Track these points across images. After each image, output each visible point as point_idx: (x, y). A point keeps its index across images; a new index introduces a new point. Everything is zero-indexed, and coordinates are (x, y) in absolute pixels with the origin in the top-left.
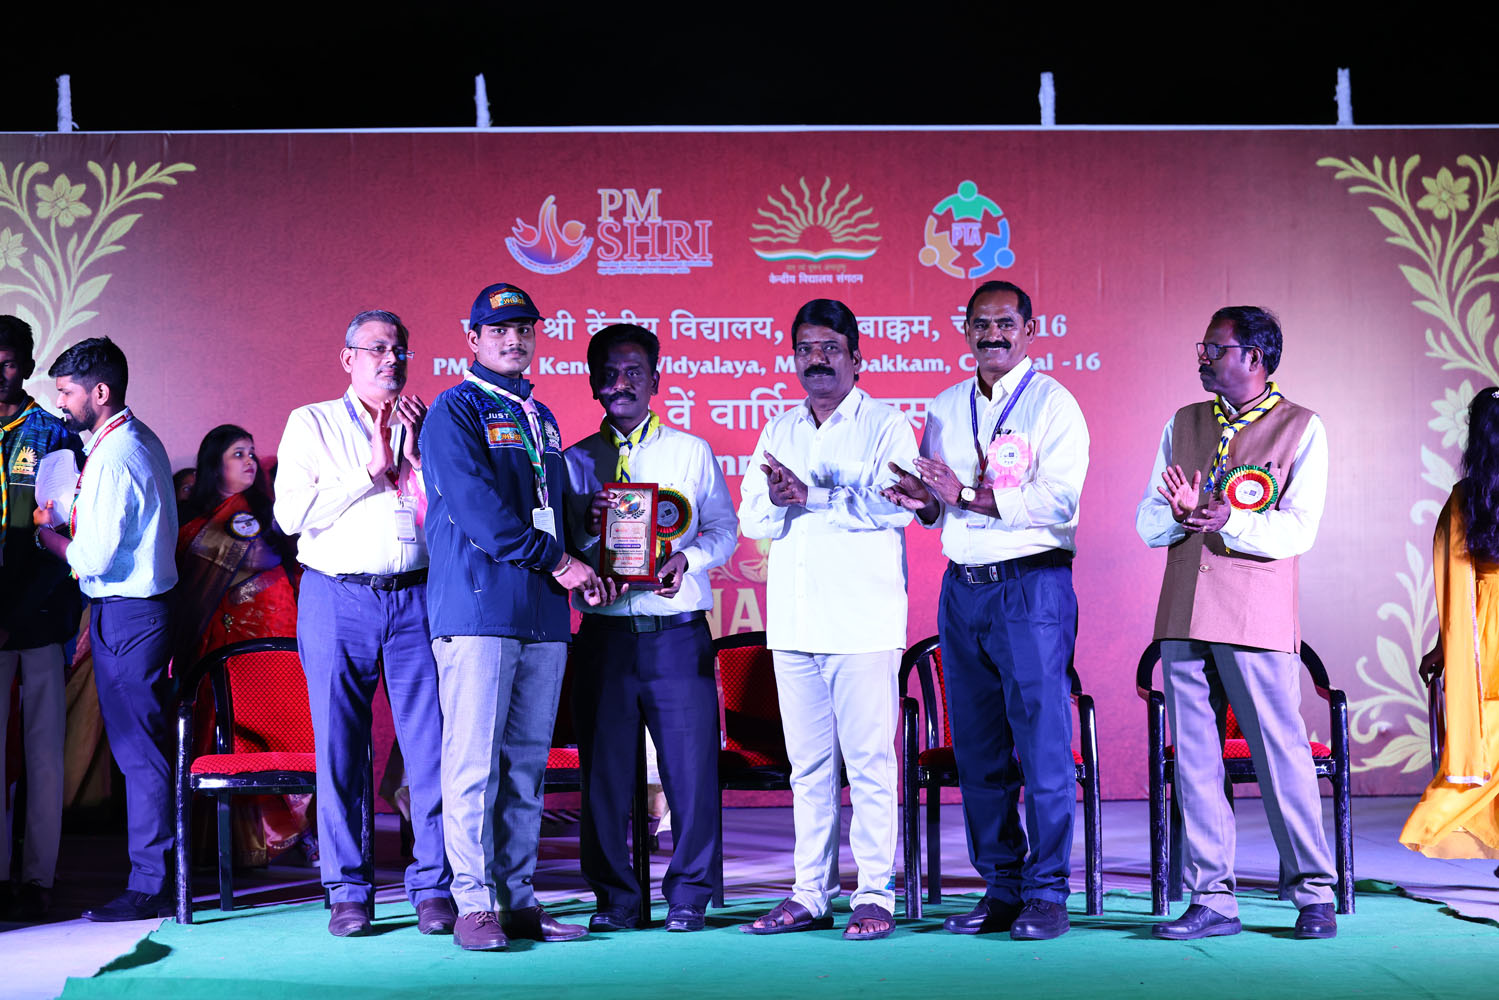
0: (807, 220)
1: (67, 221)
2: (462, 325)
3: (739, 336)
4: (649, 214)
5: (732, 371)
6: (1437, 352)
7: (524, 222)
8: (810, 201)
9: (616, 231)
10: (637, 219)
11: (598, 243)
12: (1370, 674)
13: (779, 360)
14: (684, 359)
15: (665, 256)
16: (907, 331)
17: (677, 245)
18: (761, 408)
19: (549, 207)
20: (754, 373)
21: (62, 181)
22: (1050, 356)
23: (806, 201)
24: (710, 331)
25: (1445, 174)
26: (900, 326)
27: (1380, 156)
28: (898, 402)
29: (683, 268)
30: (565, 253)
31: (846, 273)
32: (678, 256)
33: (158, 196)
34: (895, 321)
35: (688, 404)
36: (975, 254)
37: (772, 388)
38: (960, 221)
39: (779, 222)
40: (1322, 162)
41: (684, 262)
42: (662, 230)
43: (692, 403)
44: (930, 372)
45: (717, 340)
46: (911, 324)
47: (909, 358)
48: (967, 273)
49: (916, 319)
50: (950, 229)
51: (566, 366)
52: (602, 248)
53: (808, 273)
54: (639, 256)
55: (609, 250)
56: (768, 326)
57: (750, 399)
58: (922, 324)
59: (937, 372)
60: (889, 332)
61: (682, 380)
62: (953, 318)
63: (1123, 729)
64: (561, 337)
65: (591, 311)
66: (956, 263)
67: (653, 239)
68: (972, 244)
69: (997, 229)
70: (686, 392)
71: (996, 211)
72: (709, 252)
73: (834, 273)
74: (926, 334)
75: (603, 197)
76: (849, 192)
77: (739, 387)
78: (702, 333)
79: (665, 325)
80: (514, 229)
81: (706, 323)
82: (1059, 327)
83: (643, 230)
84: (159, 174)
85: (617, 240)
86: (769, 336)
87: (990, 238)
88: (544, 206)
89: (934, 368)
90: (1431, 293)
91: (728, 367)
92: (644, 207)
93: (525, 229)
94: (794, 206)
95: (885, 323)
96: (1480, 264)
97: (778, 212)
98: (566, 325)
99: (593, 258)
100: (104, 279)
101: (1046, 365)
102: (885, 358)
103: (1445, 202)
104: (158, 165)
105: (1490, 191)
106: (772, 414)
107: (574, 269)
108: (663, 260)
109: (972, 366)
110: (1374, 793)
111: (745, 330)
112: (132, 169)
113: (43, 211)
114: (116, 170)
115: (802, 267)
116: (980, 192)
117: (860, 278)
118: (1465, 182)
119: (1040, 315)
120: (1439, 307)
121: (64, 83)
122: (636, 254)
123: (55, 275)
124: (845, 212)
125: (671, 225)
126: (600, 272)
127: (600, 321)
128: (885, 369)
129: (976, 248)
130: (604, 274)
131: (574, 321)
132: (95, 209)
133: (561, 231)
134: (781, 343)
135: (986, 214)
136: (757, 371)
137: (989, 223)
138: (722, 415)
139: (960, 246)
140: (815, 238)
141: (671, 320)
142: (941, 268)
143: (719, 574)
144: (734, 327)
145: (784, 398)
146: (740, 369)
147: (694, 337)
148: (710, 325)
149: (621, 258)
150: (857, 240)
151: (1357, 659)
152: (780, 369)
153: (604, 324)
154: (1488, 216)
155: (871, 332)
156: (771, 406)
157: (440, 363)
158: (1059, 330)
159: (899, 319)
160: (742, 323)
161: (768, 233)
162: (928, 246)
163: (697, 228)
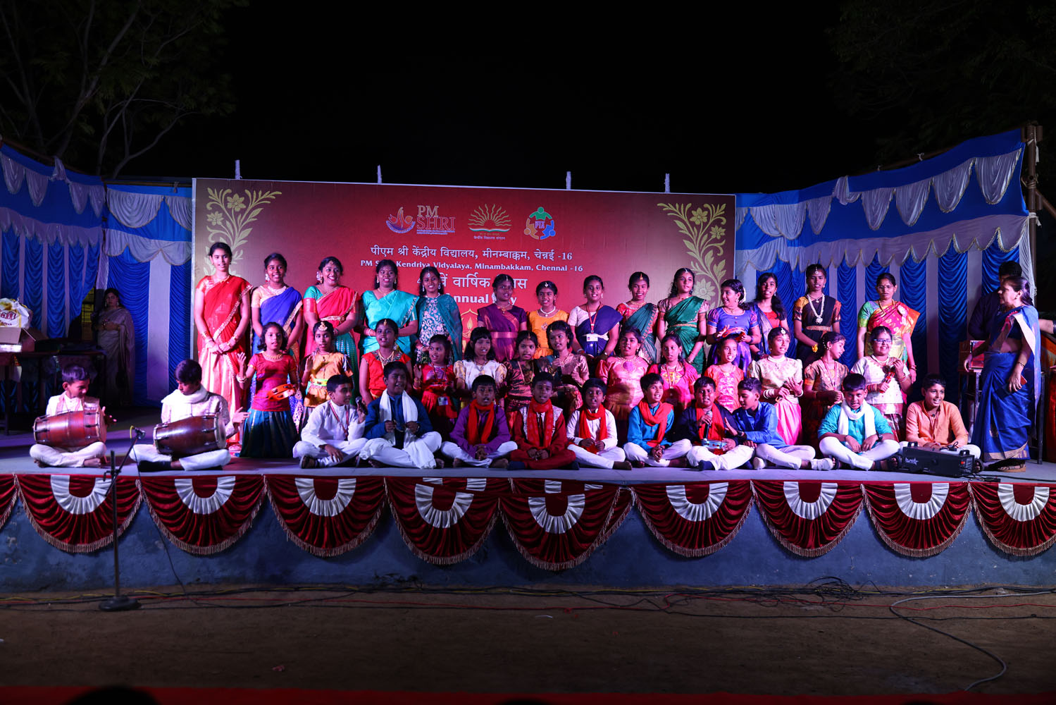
0: (487, 218)
1: (238, 210)
2: (370, 249)
3: (463, 256)
4: (434, 214)
5: (460, 267)
7: (393, 216)
8: (488, 212)
9: (423, 219)
10: (430, 216)
11: (417, 224)
13: (476, 264)
14: (444, 263)
15: (439, 229)
16: (519, 256)
17: (443, 226)
18: (470, 280)
19: (401, 211)
20: (468, 269)
21: (236, 196)
22: (566, 266)
24: (453, 254)
25: (699, 210)
26: (517, 255)
27: (678, 203)
29: (445, 233)
30: (406, 227)
31: (499, 237)
32: (444, 229)
33: (269, 202)
36: (543, 232)
37: (473, 274)
38: (538, 220)
39: (478, 218)
40: (658, 205)
41: (445, 231)
42: (439, 220)
45: (456, 257)
46: (520, 254)
47: (519, 265)
48: (539, 238)
49: (522, 252)
51: (405, 264)
53: (487, 235)
54: (431, 228)
55: (421, 226)
56: (473, 253)
57: (466, 277)
58: (524, 254)
59: (529, 270)
60: (513, 256)
61: (444, 270)
62: (535, 252)
64: (404, 254)
65: (414, 246)
66: (537, 234)
67: (435, 223)
69: (550, 223)
71: (550, 217)
72: (454, 228)
73: (496, 236)
74: (525, 258)
75: (419, 208)
76: (501, 209)
77: (462, 273)
78: (451, 255)
79: (438, 252)
80: (389, 218)
81: (452, 251)
83: (432, 220)
84: (269, 195)
85: (423, 222)
86: (473, 256)
87: (547, 225)
88: (399, 210)
89: (527, 269)
90: (693, 249)
92: (433, 212)
93: (393, 218)
94: (483, 213)
95: (512, 253)
96: (710, 240)
97: (477, 215)
98: (405, 251)
99: (415, 228)
100: (251, 229)
101: (565, 269)
102: (511, 265)
103: (699, 219)
104: (269, 192)
105: (714, 216)
106: (473, 283)
109: (540, 269)
111: (465, 254)
112: (260, 193)
113: (229, 206)
114: (255, 193)
115: (485, 234)
116: (545, 211)
117: (504, 238)
118: (706, 213)
119: (564, 252)
120: (697, 256)
121: (238, 162)
122: (429, 228)
123: (233, 228)
124: (500, 216)
125: (442, 219)
127: (417, 249)
128: (511, 269)
129: (543, 229)
130: (419, 234)
131: (408, 249)
132: (247, 206)
133: (405, 219)
134: (477, 259)
135: (547, 218)
137: (547, 221)
139: (538, 229)
140: (490, 224)
141: (440, 250)
142: (532, 235)
144: (462, 253)
145: (477, 277)
146: (463, 267)
147: (448, 256)
148: (454, 252)
149: (425, 229)
150: (504, 225)
152: (476, 267)
153: (418, 251)
154: (713, 225)
155: (507, 256)
156: (473, 280)
157: (363, 262)
158: (570, 258)
159: (516, 252)
160: (464, 252)
161: (475, 222)
162: (527, 228)
163: (451, 219)
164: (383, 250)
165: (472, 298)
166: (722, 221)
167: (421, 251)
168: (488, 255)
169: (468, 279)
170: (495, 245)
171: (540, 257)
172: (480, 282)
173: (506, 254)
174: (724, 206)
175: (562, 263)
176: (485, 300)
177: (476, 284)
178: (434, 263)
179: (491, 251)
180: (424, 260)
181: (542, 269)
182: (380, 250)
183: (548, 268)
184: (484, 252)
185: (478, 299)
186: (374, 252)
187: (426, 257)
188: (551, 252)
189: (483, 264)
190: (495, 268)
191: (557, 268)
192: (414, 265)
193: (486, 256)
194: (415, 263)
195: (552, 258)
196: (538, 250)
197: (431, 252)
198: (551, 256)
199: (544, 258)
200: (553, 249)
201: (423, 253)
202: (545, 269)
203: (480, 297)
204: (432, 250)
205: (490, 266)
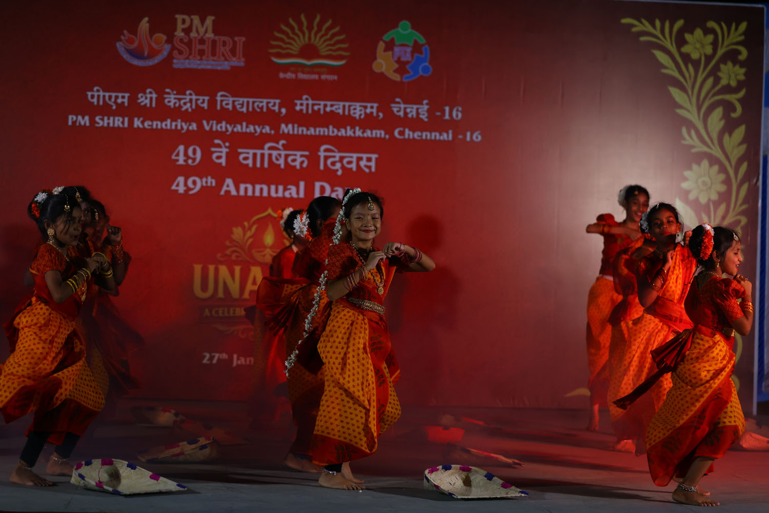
0: (304, 40)
2: (87, 95)
3: (258, 110)
4: (206, 32)
5: (253, 131)
6: (688, 141)
7: (129, 33)
8: (308, 28)
9: (186, 41)
10: (199, 34)
11: (173, 48)
13: (283, 126)
14: (224, 124)
15: (215, 58)
16: (363, 112)
17: (223, 53)
18: (270, 155)
19: (144, 24)
20: (267, 134)
22: (450, 132)
23: (305, 28)
24: (240, 106)
25: (698, 32)
27: (660, 19)
28: (355, 156)
29: (226, 66)
30: (153, 53)
31: (327, 74)
32: (223, 59)
34: (355, 105)
35: (225, 150)
36: (408, 67)
37: (277, 143)
38: (399, 45)
39: (287, 40)
40: (625, 21)
41: (226, 63)
42: (214, 42)
43: (227, 150)
44: (376, 138)
45: (245, 112)
47: (364, 128)
48: (402, 78)
49: (369, 105)
50: (393, 50)
51: (150, 123)
52: (176, 52)
53: (303, 73)
54: (199, 57)
56: (277, 104)
57: (263, 148)
58: (372, 108)
59: (380, 138)
60: (352, 112)
61: (221, 135)
62: (393, 105)
64: (148, 105)
65: (167, 90)
66: (396, 71)
67: (208, 47)
68: (406, 60)
69: (422, 51)
70: (224, 143)
71: (422, 40)
72: (243, 56)
73: (320, 74)
74: (375, 114)
75: (178, 20)
76: (331, 24)
77: (257, 142)
78: (236, 107)
79: (212, 102)
81: (238, 101)
82: (457, 114)
83: (202, 41)
86: (277, 111)
87: (417, 57)
88: (141, 23)
89: (378, 136)
90: (687, 105)
91: (251, 129)
92: (203, 28)
93: (129, 37)
95: (350, 106)
96: (717, 88)
97: (286, 34)
98: (151, 98)
99: (170, 57)
101: (448, 137)
102: (348, 128)
103: (698, 49)
105: (726, 43)
106: (277, 159)
107: (158, 64)
108: (214, 60)
109: (402, 136)
111: (262, 107)
115: (300, 69)
117: (336, 77)
118: (711, 38)
119: (446, 105)
120: (692, 115)
122: (197, 56)
124: (328, 36)
125: (220, 39)
127: (173, 96)
128: (348, 135)
129: (408, 62)
130: (176, 68)
131: (157, 96)
133: (151, 39)
134: (284, 115)
135: (416, 42)
136: (269, 132)
138: (246, 159)
139: (398, 61)
140: (309, 51)
141: (217, 98)
142: (386, 74)
144: (256, 104)
145: (285, 150)
146: (258, 130)
147: (231, 109)
148: (241, 102)
149: (187, 58)
150: (335, 54)
152: (283, 131)
153: (175, 98)
154: (724, 59)
155: (340, 111)
156: (276, 154)
157: (72, 118)
158: (457, 116)
159: (358, 104)
160: (261, 102)
161: (280, 47)
162: (379, 60)
163: (236, 42)
164: (110, 97)
165: (273, 187)
166: (739, 53)
167: (180, 100)
168: (304, 108)
169: (266, 152)
170: (319, 91)
171: (401, 114)
172: (290, 159)
173: (338, 107)
174: (743, 26)
175: (442, 126)
176: (298, 193)
177: (281, 162)
178: (205, 122)
179: (310, 102)
180: (187, 117)
181: (406, 136)
182: (104, 96)
183: (417, 135)
184: (298, 102)
185: (285, 189)
186: (92, 101)
187: (190, 110)
188: (422, 104)
189: (296, 125)
190: (317, 133)
191: (433, 134)
192: (166, 125)
193: (301, 110)
194: (169, 121)
195: (424, 117)
196: (398, 100)
197: (199, 102)
198: (423, 113)
199: (410, 116)
200: (427, 99)
201: (185, 104)
202: (411, 137)
203: (289, 187)
204: (201, 98)
205: (308, 129)
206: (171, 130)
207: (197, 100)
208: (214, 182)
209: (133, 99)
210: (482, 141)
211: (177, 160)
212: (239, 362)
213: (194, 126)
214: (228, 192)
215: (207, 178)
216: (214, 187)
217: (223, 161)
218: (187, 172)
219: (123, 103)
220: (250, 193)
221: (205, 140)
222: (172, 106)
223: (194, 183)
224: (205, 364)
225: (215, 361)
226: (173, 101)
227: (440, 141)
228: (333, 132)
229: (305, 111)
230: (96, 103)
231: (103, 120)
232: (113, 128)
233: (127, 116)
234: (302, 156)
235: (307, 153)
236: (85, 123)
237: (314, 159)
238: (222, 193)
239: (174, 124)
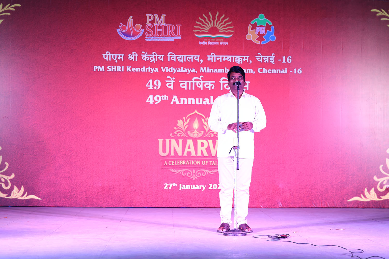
0: (211, 25)
2: (103, 56)
3: (189, 61)
4: (162, 22)
5: (187, 72)
7: (123, 24)
8: (212, 19)
9: (151, 27)
10: (158, 24)
11: (145, 31)
12: (384, 170)
13: (202, 68)
14: (172, 68)
15: (166, 35)
16: (241, 60)
17: (170, 32)
18: (195, 83)
19: (131, 20)
22: (286, 69)
23: (211, 19)
24: (180, 59)
26: (239, 59)
29: (172, 39)
30: (135, 34)
31: (223, 42)
32: (171, 35)
33: (9, 14)
35: (173, 82)
36: (263, 37)
37: (199, 78)
38: (259, 26)
39: (202, 25)
40: (372, 10)
41: (172, 37)
42: (166, 27)
44: (249, 73)
45: (182, 62)
46: (243, 58)
48: (261, 43)
49: (244, 57)
50: (256, 29)
51: (135, 69)
52: (147, 33)
53: (211, 41)
54: (158, 35)
56: (198, 58)
57: (192, 80)
58: (246, 58)
60: (236, 61)
61: (171, 74)
62: (256, 56)
63: (306, 186)
64: (134, 60)
65: (143, 52)
67: (163, 30)
68: (263, 34)
69: (271, 28)
70: (172, 78)
71: (270, 23)
72: (180, 35)
73: (219, 42)
74: (248, 61)
75: (147, 16)
76: (224, 17)
77: (189, 77)
78: (178, 59)
79: (166, 58)
80: (119, 26)
81: (179, 56)
82: (289, 60)
83: (160, 27)
84: (10, 7)
85: (151, 30)
86: (198, 61)
87: (268, 31)
88: (129, 18)
89: (250, 72)
91: (185, 70)
92: (160, 20)
93: (122, 26)
94: (207, 21)
95: (235, 58)
97: (202, 22)
98: (135, 56)
99: (144, 35)
101: (285, 72)
104: (9, 4)
106: (199, 85)
107: (138, 39)
108: (166, 37)
109: (262, 72)
110: (384, 207)
111: (191, 59)
112: (1, 6)
115: (209, 40)
116: (265, 18)
117: (227, 43)
119: (283, 56)
122: (157, 35)
124: (223, 23)
125: (169, 26)
126: (146, 40)
127: (146, 55)
129: (264, 35)
130: (147, 40)
131: (138, 55)
133: (134, 27)
134: (202, 63)
135: (267, 24)
136: (194, 72)
138: (183, 85)
139: (259, 34)
140: (214, 31)
141: (168, 55)
142: (253, 41)
143: (182, 135)
144: (187, 58)
145: (203, 81)
146: (189, 71)
147: (175, 61)
148: (180, 57)
149: (153, 36)
150: (227, 31)
151: (380, 165)
152: (202, 71)
153: (147, 56)
155: (230, 60)
156: (199, 83)
157: (96, 68)
158: (289, 61)
159: (239, 56)
160: (190, 57)
161: (199, 29)
162: (249, 34)
163: (177, 27)
164: (114, 56)
167: (149, 57)
168: (212, 59)
169: (193, 82)
170: (219, 50)
171: (261, 61)
172: (205, 85)
173: (229, 58)
175: (282, 66)
176: (210, 102)
177: (201, 87)
178: (162, 68)
179: (215, 56)
180: (153, 65)
181: (264, 72)
182: (111, 56)
183: (269, 71)
184: (209, 56)
185: (203, 100)
186: (105, 58)
187: (154, 62)
188: (272, 56)
189: (208, 68)
190: (219, 72)
191: (277, 70)
192: (143, 70)
193: (211, 60)
194: (144, 67)
195: (273, 62)
196: (259, 54)
197: (159, 58)
198: (272, 60)
199: (265, 61)
200: (274, 53)
201: (152, 59)
202: (266, 72)
203: (205, 99)
204: (160, 55)
205: (214, 70)
206: (145, 72)
207: (158, 57)
208: (167, 97)
209: (126, 57)
210: (302, 73)
211: (149, 87)
212: (183, 188)
213: (157, 70)
214: (175, 103)
215: (164, 96)
216: (168, 100)
217: (172, 87)
218: (154, 93)
219: (121, 59)
220: (186, 103)
221: (162, 77)
222: (146, 60)
223: (158, 98)
224: (166, 189)
225: (170, 188)
226: (146, 58)
227: (281, 73)
228: (227, 71)
229: (212, 61)
230: (107, 60)
231: (111, 68)
232: (116, 72)
233: (123, 66)
234: (211, 83)
235: (214, 82)
236: (102, 70)
237: (217, 85)
238: (172, 103)
239: (147, 69)
